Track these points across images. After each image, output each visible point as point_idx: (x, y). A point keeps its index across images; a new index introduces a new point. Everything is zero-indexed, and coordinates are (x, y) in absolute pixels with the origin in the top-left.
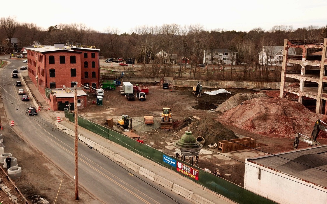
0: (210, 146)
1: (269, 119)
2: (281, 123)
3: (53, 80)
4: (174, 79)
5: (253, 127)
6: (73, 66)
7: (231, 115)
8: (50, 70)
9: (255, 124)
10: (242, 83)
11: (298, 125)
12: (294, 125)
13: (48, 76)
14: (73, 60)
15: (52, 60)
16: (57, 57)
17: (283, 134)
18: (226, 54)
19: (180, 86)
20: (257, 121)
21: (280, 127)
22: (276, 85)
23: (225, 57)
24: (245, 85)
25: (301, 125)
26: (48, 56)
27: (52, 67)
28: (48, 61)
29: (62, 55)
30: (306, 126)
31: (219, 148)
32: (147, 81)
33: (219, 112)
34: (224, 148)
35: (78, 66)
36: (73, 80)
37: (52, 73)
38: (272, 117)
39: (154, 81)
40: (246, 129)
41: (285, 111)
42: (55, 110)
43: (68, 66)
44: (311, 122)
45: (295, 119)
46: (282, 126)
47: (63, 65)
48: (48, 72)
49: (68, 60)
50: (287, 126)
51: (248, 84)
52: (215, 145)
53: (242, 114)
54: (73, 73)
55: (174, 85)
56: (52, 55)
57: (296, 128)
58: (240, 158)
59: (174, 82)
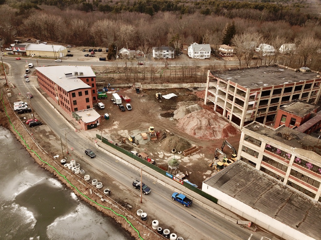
0: (178, 153)
1: (202, 129)
2: (208, 131)
3: (76, 107)
4: (141, 84)
5: (195, 134)
6: (87, 97)
7: (183, 124)
8: (74, 101)
9: (196, 132)
10: (182, 85)
11: (215, 131)
12: (213, 131)
13: (73, 104)
14: (87, 93)
15: (74, 95)
16: (77, 93)
17: (209, 137)
18: (168, 51)
19: (146, 88)
20: (197, 130)
21: (207, 133)
22: (201, 85)
23: (167, 53)
24: (184, 86)
25: (217, 131)
26: (71, 93)
27: (74, 99)
28: (71, 96)
29: (80, 91)
30: (219, 131)
31: (183, 154)
32: (124, 86)
33: (175, 120)
34: (185, 155)
35: (90, 96)
36: (88, 104)
37: (75, 103)
38: (203, 128)
39: (129, 86)
40: (192, 135)
41: (209, 122)
42: (86, 130)
43: (84, 97)
44: (221, 129)
45: (214, 128)
46: (208, 132)
47: (81, 97)
48: (72, 103)
49: (83, 93)
50: (210, 132)
51: (186, 85)
52: (181, 152)
53: (188, 123)
54: (87, 100)
55: (142, 88)
56: (73, 92)
57: (214, 133)
58: (193, 160)
59: (141, 86)
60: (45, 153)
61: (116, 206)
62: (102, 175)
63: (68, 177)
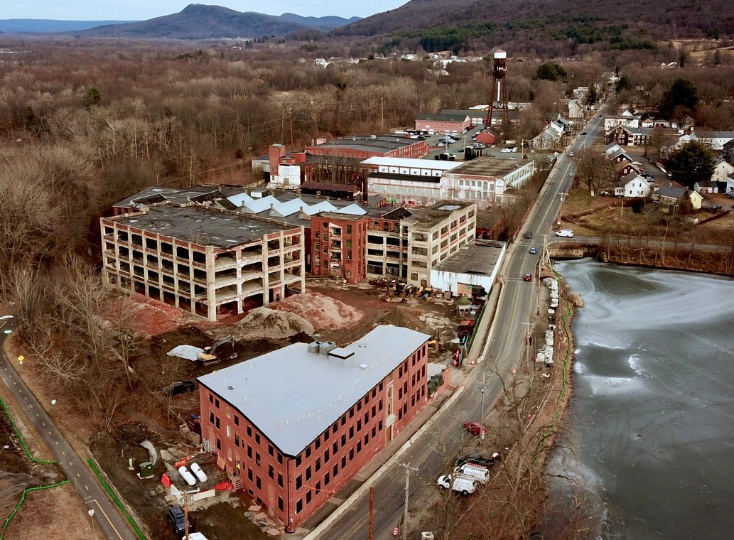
61: (560, 323)
63: (563, 359)
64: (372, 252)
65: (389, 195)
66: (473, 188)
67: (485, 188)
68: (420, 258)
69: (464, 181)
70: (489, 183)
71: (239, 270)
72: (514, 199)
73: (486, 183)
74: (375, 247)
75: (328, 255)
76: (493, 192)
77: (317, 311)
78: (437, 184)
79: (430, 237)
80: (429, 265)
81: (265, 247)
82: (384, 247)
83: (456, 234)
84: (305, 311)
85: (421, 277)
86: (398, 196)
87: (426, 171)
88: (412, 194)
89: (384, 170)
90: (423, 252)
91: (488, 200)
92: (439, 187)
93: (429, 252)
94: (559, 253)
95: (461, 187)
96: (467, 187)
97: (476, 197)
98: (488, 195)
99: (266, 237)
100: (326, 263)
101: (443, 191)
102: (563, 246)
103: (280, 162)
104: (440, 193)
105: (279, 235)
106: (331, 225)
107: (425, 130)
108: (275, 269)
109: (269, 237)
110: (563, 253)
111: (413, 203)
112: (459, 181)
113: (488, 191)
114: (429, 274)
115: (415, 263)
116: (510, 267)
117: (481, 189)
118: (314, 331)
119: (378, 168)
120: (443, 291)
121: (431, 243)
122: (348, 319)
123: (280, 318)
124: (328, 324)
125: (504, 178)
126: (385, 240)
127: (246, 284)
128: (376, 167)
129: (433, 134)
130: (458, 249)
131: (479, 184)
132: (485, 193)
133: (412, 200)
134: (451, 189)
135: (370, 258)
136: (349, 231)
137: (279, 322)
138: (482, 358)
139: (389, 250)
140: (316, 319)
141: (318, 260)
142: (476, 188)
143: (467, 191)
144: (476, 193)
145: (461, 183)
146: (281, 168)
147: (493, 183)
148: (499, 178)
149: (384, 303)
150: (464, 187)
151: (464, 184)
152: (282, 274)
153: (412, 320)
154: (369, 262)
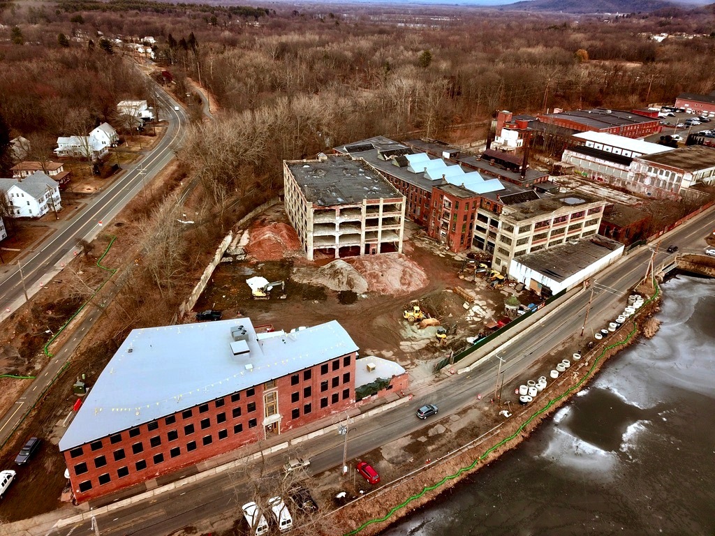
60: (497, 429)
61: (595, 352)
62: (539, 365)
63: (552, 398)
64: (479, 228)
65: (582, 169)
66: (660, 177)
67: (672, 178)
68: (505, 246)
69: (653, 169)
70: (677, 175)
71: (337, 225)
72: (698, 194)
73: (673, 175)
74: (481, 224)
75: (440, 223)
76: (679, 184)
77: (377, 275)
78: (627, 167)
79: (516, 229)
80: (512, 255)
81: (364, 210)
82: (487, 226)
83: (564, 228)
84: (368, 272)
85: (503, 263)
86: (590, 171)
87: (628, 152)
88: (603, 172)
89: (590, 145)
90: (508, 241)
91: (672, 191)
92: (628, 170)
93: (514, 243)
94: (688, 267)
95: (649, 174)
96: (655, 175)
97: (661, 185)
98: (673, 186)
99: (365, 201)
100: (438, 229)
101: (631, 174)
102: (695, 261)
103: (504, 126)
104: (628, 176)
105: (379, 202)
106: (445, 198)
107: (683, 108)
108: (373, 229)
109: (368, 202)
110: (693, 267)
111: (601, 180)
112: (648, 168)
113: (674, 182)
114: (509, 263)
115: (501, 250)
116: (614, 270)
117: (668, 179)
118: (366, 291)
119: (585, 143)
120: (518, 282)
121: (516, 235)
122: (405, 288)
123: (342, 273)
124: (381, 288)
125: (695, 173)
126: (489, 220)
127: (342, 237)
128: (584, 141)
129: (690, 112)
130: (564, 242)
131: (667, 174)
132: (671, 184)
133: (601, 177)
134: (638, 174)
135: (476, 233)
136: (457, 207)
137: (340, 276)
138: (468, 370)
139: (491, 230)
140: (374, 281)
141: (433, 224)
142: (663, 177)
143: (653, 179)
144: (662, 182)
145: (650, 170)
146: (504, 132)
147: (681, 175)
148: (689, 172)
149: (456, 279)
150: (652, 174)
151: (653, 171)
152: (380, 234)
153: (450, 306)
154: (476, 236)
